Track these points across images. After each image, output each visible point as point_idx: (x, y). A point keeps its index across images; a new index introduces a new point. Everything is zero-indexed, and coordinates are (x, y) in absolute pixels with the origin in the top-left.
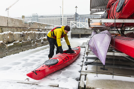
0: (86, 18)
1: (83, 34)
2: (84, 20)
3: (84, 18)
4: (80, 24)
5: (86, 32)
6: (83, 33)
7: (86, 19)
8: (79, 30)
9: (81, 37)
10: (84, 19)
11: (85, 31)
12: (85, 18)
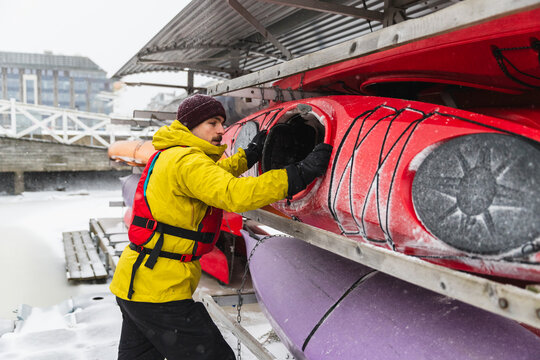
0: (27, 71)
1: (41, 169)
2: (18, 80)
3: (16, 71)
4: (17, 110)
5: (59, 159)
6: (38, 165)
7: (26, 77)
8: (12, 149)
9: (27, 189)
10: (13, 76)
11: (52, 151)
12: (22, 71)
